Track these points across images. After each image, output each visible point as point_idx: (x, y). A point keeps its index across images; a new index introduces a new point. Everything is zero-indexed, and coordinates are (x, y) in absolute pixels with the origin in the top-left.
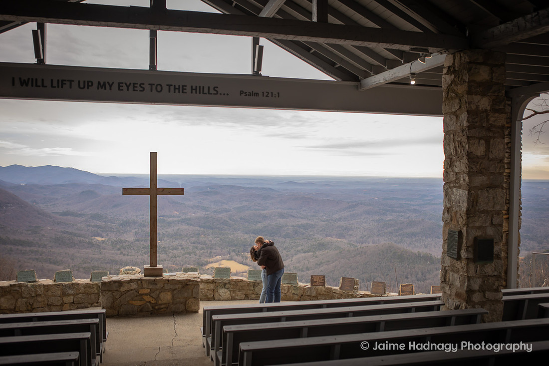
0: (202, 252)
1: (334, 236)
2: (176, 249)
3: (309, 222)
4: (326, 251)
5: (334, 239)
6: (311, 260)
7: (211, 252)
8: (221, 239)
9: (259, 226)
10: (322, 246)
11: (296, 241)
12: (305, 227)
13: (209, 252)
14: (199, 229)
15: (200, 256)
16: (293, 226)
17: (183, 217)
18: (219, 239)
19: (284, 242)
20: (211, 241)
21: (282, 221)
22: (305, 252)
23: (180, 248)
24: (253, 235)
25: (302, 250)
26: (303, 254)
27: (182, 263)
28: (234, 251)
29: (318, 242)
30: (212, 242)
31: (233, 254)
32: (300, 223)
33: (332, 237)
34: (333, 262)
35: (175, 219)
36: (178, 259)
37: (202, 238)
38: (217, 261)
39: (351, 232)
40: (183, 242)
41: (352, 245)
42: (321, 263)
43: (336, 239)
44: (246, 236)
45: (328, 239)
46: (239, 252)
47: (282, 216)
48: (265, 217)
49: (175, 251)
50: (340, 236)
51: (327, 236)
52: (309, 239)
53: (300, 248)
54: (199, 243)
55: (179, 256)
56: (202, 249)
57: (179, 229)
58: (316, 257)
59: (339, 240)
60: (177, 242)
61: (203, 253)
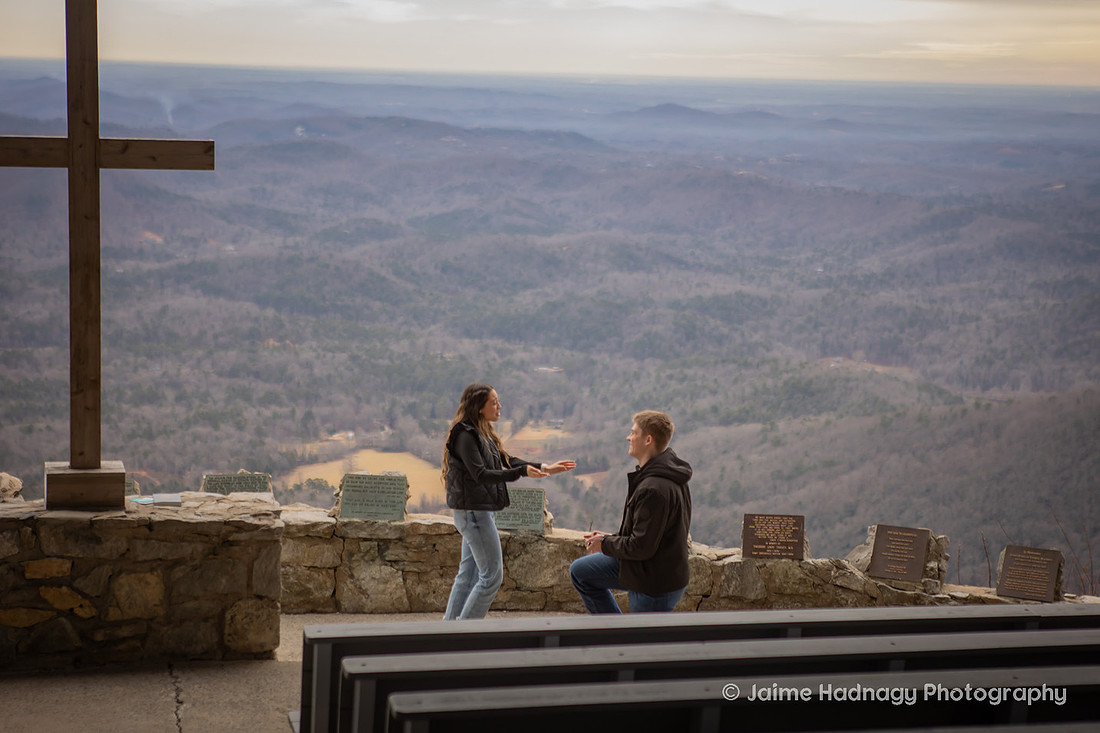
0: (267, 413)
1: (860, 354)
2: (153, 398)
3: (749, 289)
4: (823, 418)
5: (860, 366)
6: (753, 457)
7: (309, 416)
8: (354, 358)
9: (526, 301)
10: (803, 395)
11: (690, 372)
12: (730, 309)
13: (300, 413)
14: (254, 309)
15: (259, 432)
16: (675, 305)
17: (184, 257)
18: (344, 356)
19: (637, 376)
20: (308, 365)
21: (627, 282)
22: (726, 422)
23: (170, 394)
24: (499, 343)
25: (715, 410)
26: (718, 432)
27: (178, 462)
28: (411, 409)
29: (785, 377)
30: (317, 371)
31: (407, 423)
32: (707, 293)
33: (850, 357)
34: (852, 467)
35: (148, 266)
36: (159, 442)
37: (270, 353)
38: (336, 455)
39: (933, 338)
40: (185, 371)
41: (941, 392)
42: (799, 471)
43: (868, 367)
44: (468, 346)
45: (834, 363)
46: (433, 415)
47: (628, 258)
48: (551, 263)
49: (148, 411)
50: (887, 351)
51: (826, 350)
52: (747, 365)
53: (704, 403)
54: (257, 375)
55: (166, 432)
56: (270, 399)
57: (164, 310)
58: (777, 443)
59: (879, 369)
60: (156, 370)
61: (276, 416)
